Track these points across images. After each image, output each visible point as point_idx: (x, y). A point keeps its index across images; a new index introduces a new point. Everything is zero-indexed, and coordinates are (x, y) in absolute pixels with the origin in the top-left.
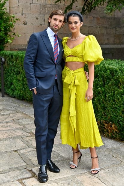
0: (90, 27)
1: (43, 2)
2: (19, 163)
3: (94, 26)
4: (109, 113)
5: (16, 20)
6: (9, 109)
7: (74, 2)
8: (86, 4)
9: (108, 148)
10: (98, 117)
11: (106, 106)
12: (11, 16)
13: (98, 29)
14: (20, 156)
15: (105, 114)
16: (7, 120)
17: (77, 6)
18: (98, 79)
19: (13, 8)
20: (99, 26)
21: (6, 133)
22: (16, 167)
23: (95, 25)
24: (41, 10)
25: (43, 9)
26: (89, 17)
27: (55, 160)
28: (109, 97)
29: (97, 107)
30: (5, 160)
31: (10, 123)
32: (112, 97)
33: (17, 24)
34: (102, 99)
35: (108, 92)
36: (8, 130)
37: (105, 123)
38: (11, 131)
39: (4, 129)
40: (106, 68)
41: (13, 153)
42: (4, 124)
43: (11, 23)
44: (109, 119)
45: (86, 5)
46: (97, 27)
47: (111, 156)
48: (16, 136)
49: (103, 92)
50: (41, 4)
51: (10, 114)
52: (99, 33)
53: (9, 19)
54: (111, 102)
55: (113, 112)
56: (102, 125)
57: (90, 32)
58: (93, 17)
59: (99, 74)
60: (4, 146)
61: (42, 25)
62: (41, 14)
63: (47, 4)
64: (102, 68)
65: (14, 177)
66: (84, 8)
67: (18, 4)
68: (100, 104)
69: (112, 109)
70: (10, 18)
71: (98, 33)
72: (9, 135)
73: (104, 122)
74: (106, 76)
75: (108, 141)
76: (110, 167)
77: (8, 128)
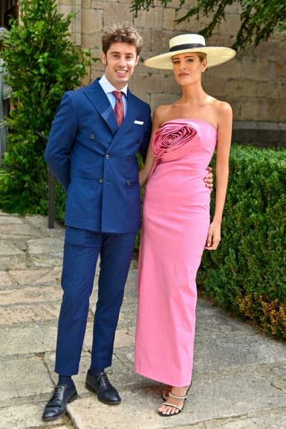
0: (259, 82)
1: (156, 24)
2: (37, 387)
3: (271, 82)
4: (274, 277)
5: (92, 62)
6: (57, 254)
7: (218, 20)
8: (247, 26)
9: (265, 364)
10: (247, 284)
11: (266, 258)
12: (83, 53)
13: (280, 87)
14: (47, 367)
15: (264, 279)
16: (43, 280)
17: (232, 34)
18: (251, 192)
19: (89, 35)
20: (281, 80)
21: (30, 311)
22: (28, 395)
23: (272, 80)
24: (153, 41)
25: (155, 41)
26: (259, 60)
27: (128, 384)
28: (274, 237)
29: (247, 260)
30: (8, 375)
31: (48, 288)
32: (280, 237)
33: (97, 71)
34: (258, 240)
35: (272, 225)
36: (36, 304)
37: (264, 299)
38: (45, 307)
39: (29, 300)
40: (271, 167)
41: (33, 358)
42: (34, 289)
43: (82, 66)
44: (273, 291)
45: (246, 29)
46: (276, 85)
47: (269, 385)
48: (51, 318)
49: (259, 225)
50: (151, 29)
51: (55, 266)
52: (281, 97)
53: (77, 58)
54: (279, 250)
55: (282, 276)
56: (256, 304)
57: (261, 93)
58: (267, 60)
59: (252, 181)
60: (16, 340)
61: (153, 75)
62: (151, 51)
63: (165, 30)
64: (262, 167)
65: (17, 420)
66: (242, 36)
67: (102, 28)
68: (253, 253)
69: (281, 267)
70: (80, 56)
71: (279, 96)
72: (36, 315)
73: (261, 297)
74: (270, 186)
75: (268, 346)
76: (261, 412)
77: (40, 299)
